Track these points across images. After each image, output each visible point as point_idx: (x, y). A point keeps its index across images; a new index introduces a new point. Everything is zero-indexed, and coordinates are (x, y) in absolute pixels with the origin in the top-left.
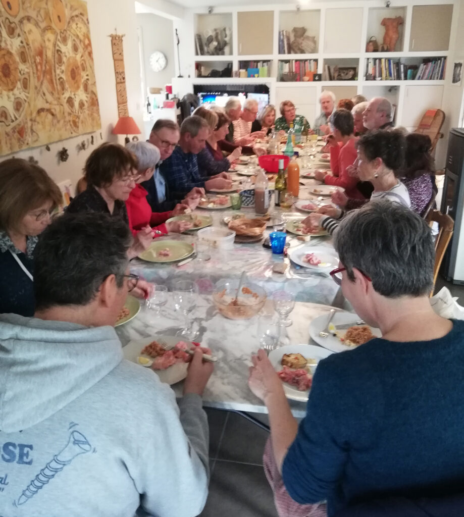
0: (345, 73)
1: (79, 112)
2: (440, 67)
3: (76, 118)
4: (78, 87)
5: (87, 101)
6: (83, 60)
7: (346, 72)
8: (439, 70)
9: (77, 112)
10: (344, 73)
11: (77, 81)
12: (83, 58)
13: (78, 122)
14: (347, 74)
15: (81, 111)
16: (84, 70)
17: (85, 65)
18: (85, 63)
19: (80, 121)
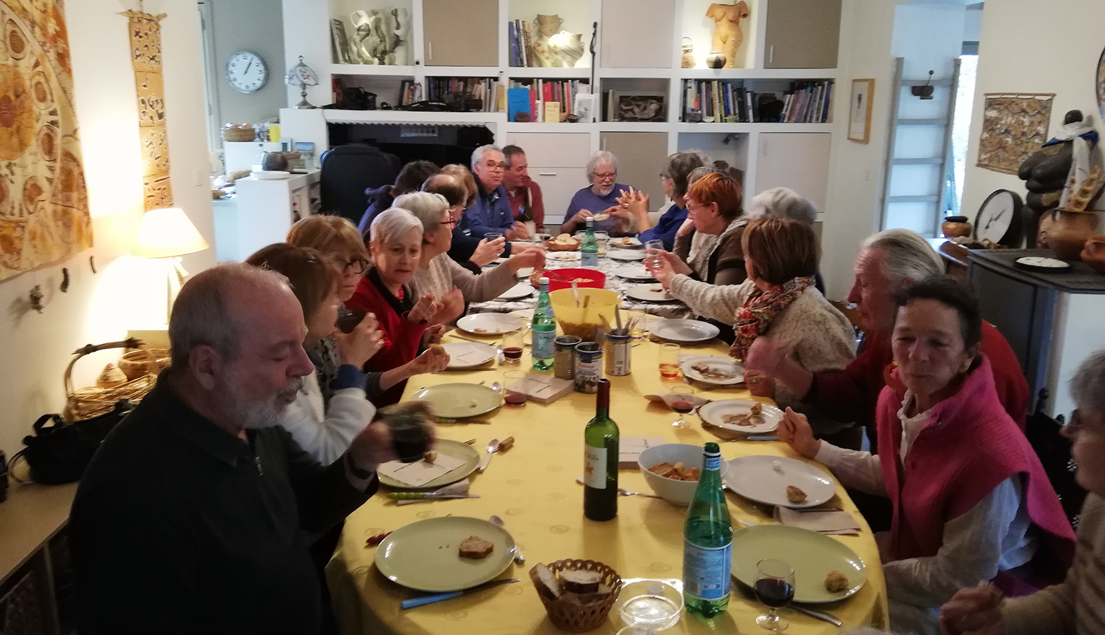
0: (642, 106)
1: (25, 212)
2: (821, 98)
3: (14, 229)
4: (23, 145)
5: (50, 181)
6: (39, 73)
7: (642, 104)
8: (820, 104)
9: (16, 211)
10: (638, 106)
11: (18, 130)
12: (39, 69)
13: (21, 239)
14: (645, 109)
15: (31, 208)
16: (43, 99)
17: (45, 86)
18: (47, 81)
19: (27, 236)
